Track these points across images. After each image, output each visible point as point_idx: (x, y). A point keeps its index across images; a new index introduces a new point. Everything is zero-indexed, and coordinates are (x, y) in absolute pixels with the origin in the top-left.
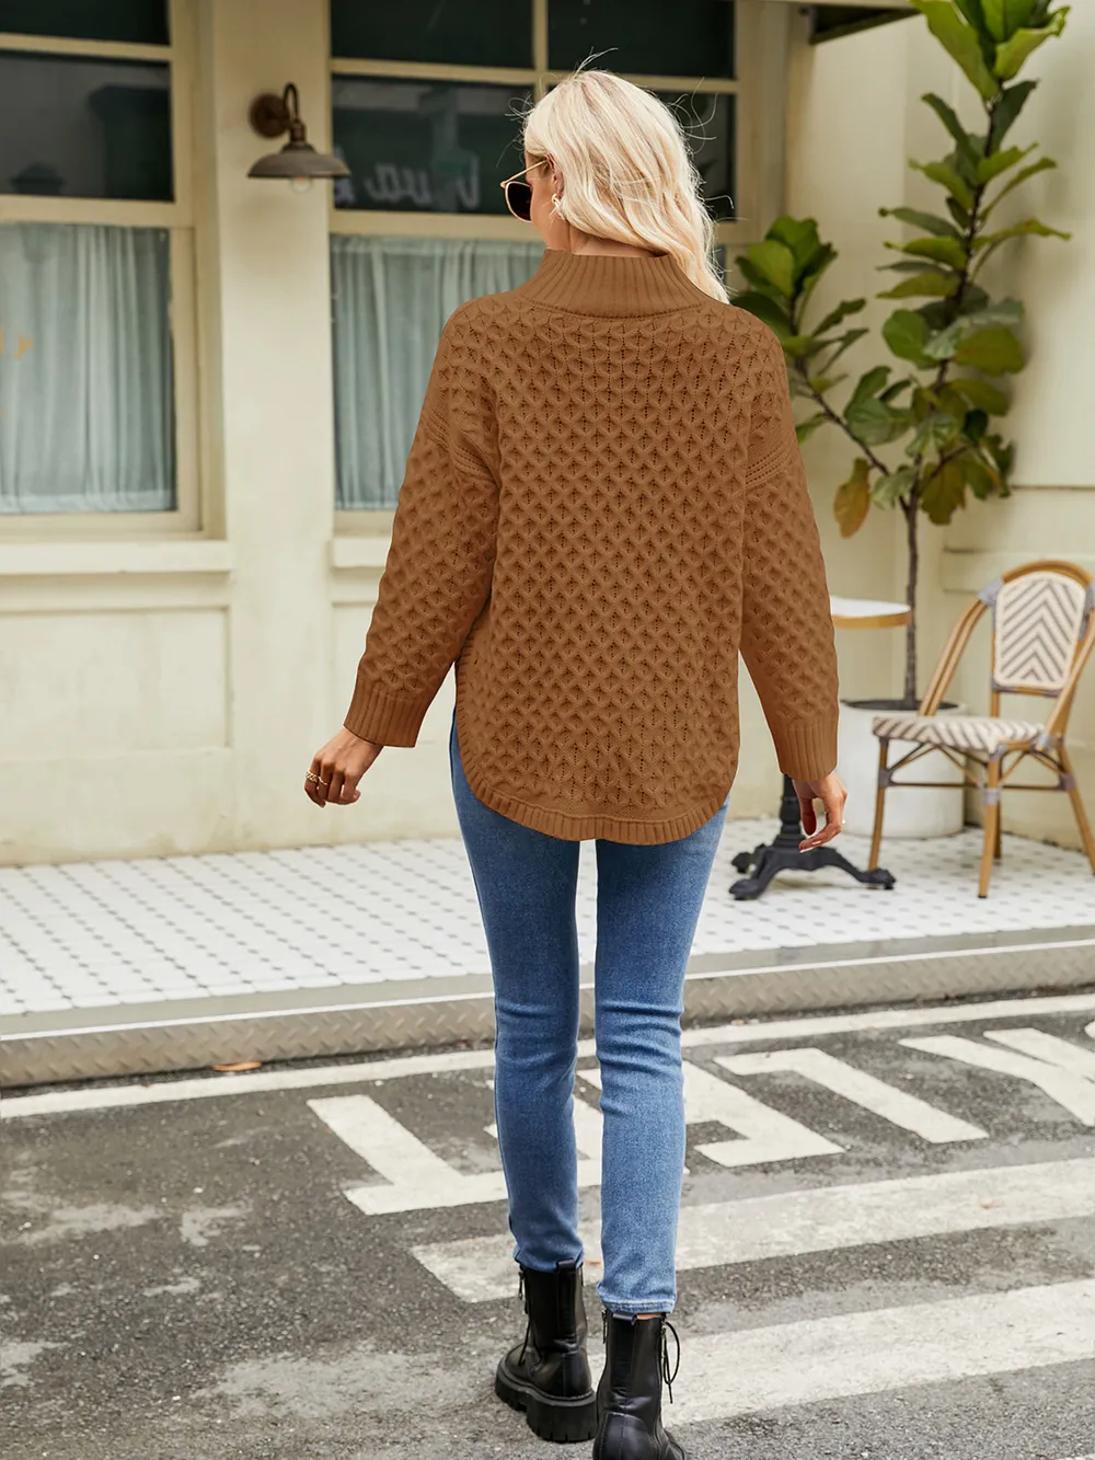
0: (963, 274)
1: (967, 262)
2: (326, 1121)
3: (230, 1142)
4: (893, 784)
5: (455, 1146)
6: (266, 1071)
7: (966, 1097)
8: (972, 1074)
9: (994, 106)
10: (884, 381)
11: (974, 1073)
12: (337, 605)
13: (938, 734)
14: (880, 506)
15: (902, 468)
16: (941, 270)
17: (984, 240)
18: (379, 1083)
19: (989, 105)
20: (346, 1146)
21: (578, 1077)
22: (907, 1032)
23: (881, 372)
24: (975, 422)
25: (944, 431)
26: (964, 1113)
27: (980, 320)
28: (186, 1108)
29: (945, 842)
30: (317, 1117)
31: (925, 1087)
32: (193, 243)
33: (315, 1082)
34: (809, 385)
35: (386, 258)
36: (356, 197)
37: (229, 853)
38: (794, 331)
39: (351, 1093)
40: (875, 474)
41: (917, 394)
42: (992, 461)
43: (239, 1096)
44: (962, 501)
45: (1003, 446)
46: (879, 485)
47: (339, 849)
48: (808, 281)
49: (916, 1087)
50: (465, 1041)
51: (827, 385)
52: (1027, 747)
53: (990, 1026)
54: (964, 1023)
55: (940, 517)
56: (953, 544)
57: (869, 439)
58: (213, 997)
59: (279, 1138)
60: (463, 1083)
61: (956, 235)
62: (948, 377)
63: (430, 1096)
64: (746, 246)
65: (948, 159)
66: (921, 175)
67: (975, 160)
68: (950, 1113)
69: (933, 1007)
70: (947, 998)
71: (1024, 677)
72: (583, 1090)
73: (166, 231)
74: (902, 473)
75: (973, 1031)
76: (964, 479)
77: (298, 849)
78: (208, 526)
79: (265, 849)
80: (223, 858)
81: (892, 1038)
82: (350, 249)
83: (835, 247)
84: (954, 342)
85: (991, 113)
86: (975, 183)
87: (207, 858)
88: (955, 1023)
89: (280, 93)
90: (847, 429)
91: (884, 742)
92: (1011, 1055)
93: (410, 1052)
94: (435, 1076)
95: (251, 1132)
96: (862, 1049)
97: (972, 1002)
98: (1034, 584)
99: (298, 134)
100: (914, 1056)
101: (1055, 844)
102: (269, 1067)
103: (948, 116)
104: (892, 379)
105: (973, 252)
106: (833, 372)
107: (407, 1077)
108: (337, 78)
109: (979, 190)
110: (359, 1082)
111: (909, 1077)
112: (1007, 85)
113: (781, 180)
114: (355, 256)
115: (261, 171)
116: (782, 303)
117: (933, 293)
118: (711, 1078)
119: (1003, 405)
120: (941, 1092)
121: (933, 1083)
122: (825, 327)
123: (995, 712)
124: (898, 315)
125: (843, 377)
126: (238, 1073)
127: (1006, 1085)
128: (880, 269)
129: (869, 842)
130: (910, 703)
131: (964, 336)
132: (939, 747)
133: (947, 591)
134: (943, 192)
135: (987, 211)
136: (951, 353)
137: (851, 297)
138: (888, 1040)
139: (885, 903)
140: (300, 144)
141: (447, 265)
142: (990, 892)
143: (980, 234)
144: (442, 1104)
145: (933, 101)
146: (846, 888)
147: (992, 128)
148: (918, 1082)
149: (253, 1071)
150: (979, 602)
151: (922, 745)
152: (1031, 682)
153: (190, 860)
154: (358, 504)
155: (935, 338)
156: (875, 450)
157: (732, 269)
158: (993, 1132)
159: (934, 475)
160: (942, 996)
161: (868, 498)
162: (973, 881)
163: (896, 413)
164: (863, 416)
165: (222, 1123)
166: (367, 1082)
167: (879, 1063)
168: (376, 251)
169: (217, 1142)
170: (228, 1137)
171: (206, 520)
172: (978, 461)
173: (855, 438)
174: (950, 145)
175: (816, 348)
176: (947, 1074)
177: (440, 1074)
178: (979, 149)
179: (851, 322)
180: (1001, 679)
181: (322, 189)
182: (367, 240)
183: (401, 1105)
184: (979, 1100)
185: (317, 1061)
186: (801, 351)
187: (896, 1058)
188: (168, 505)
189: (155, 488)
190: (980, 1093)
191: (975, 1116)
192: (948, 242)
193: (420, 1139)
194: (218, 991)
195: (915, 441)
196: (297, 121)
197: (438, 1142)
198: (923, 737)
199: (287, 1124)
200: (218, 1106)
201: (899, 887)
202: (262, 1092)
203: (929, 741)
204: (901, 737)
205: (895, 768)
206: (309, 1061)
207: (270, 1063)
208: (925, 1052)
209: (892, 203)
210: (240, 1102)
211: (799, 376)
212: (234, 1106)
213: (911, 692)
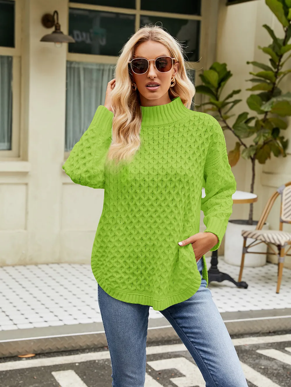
0: (274, 84)
1: (276, 80)
2: (59, 381)
4: (248, 252)
6: (37, 358)
7: (284, 377)
9: (287, 29)
10: (246, 117)
11: (285, 366)
12: (64, 184)
13: (264, 238)
14: (244, 158)
15: (251, 146)
16: (267, 82)
17: (282, 73)
18: (77, 364)
19: (285, 29)
21: (147, 364)
22: (258, 347)
23: (245, 114)
24: (276, 132)
25: (267, 135)
26: (284, 385)
27: (280, 99)
28: (8, 375)
29: (261, 268)
30: (55, 380)
31: (269, 372)
32: (20, 61)
33: (55, 363)
34: (221, 117)
35: (85, 69)
36: (73, 49)
37: (25, 265)
38: (217, 99)
39: (68, 369)
40: (242, 148)
41: (257, 122)
42: (280, 145)
43: (27, 369)
44: (269, 157)
45: (285, 140)
46: (244, 151)
47: (62, 265)
48: (222, 84)
49: (265, 372)
50: (106, 347)
51: (228, 117)
53: (286, 345)
54: (277, 343)
55: (262, 162)
56: (266, 170)
57: (242, 136)
58: (19, 329)
60: (107, 365)
61: (272, 71)
62: (268, 117)
63: (95, 371)
64: (202, 70)
65: (270, 46)
66: (261, 51)
67: (280, 47)
68: (280, 385)
69: (265, 336)
70: (270, 332)
72: (150, 370)
73: (11, 57)
74: (251, 148)
75: (281, 347)
76: (271, 150)
77: (47, 264)
78: (22, 156)
79: (36, 264)
80: (22, 267)
81: (254, 349)
82: (73, 65)
83: (232, 72)
84: (271, 106)
85: (286, 32)
86: (279, 54)
87: (17, 267)
88: (274, 343)
89: (52, 13)
90: (233, 132)
91: (245, 238)
93: (87, 351)
94: (97, 361)
95: (31, 386)
96: (245, 354)
97: (278, 334)
99: (58, 28)
100: (263, 358)
102: (38, 356)
103: (271, 32)
104: (249, 116)
105: (278, 76)
106: (229, 114)
107: (87, 362)
108: (70, 8)
109: (281, 56)
110: (70, 364)
111: (263, 367)
113: (215, 50)
114: (74, 68)
115: (45, 39)
116: (213, 90)
117: (263, 89)
120: (275, 375)
121: (271, 371)
122: (227, 98)
123: (281, 229)
124: (252, 96)
125: (234, 115)
126: (27, 358)
128: (247, 81)
129: (239, 269)
130: (250, 222)
131: (274, 104)
132: (264, 242)
133: (263, 185)
134: (269, 57)
135: (283, 64)
136: (270, 109)
137: (236, 89)
138: (252, 350)
139: (245, 294)
140: (58, 31)
141: (105, 73)
142: (280, 291)
143: (280, 71)
144: (100, 374)
145: (266, 27)
146: (232, 287)
147: (286, 37)
148: (266, 370)
149: (32, 358)
150: (277, 192)
151: (256, 240)
153: (11, 268)
155: (264, 104)
156: (243, 140)
157: (197, 78)
159: (261, 148)
160: (268, 331)
161: (239, 155)
162: (274, 286)
163: (250, 128)
164: (239, 128)
165: (21, 382)
166: (73, 363)
167: (250, 360)
168: (81, 67)
171: (21, 154)
172: (277, 145)
173: (236, 135)
174: (271, 41)
175: (224, 104)
176: (275, 367)
177: (99, 361)
178: (281, 43)
179: (236, 97)
180: (284, 218)
181: (65, 46)
182: (79, 63)
183: (85, 375)
184: (289, 379)
185: (55, 354)
186: (220, 106)
187: (257, 359)
188: (8, 148)
189: (4, 142)
192: (270, 73)
194: (21, 327)
195: (256, 138)
196: (58, 23)
198: (259, 238)
199: (45, 383)
200: (19, 374)
201: (249, 288)
202: (36, 367)
203: (261, 240)
204: (252, 237)
205: (248, 247)
206: (52, 354)
207: (38, 355)
208: (266, 356)
209: (251, 60)
210: (27, 372)
211: (218, 114)
212: (25, 374)
213: (251, 218)
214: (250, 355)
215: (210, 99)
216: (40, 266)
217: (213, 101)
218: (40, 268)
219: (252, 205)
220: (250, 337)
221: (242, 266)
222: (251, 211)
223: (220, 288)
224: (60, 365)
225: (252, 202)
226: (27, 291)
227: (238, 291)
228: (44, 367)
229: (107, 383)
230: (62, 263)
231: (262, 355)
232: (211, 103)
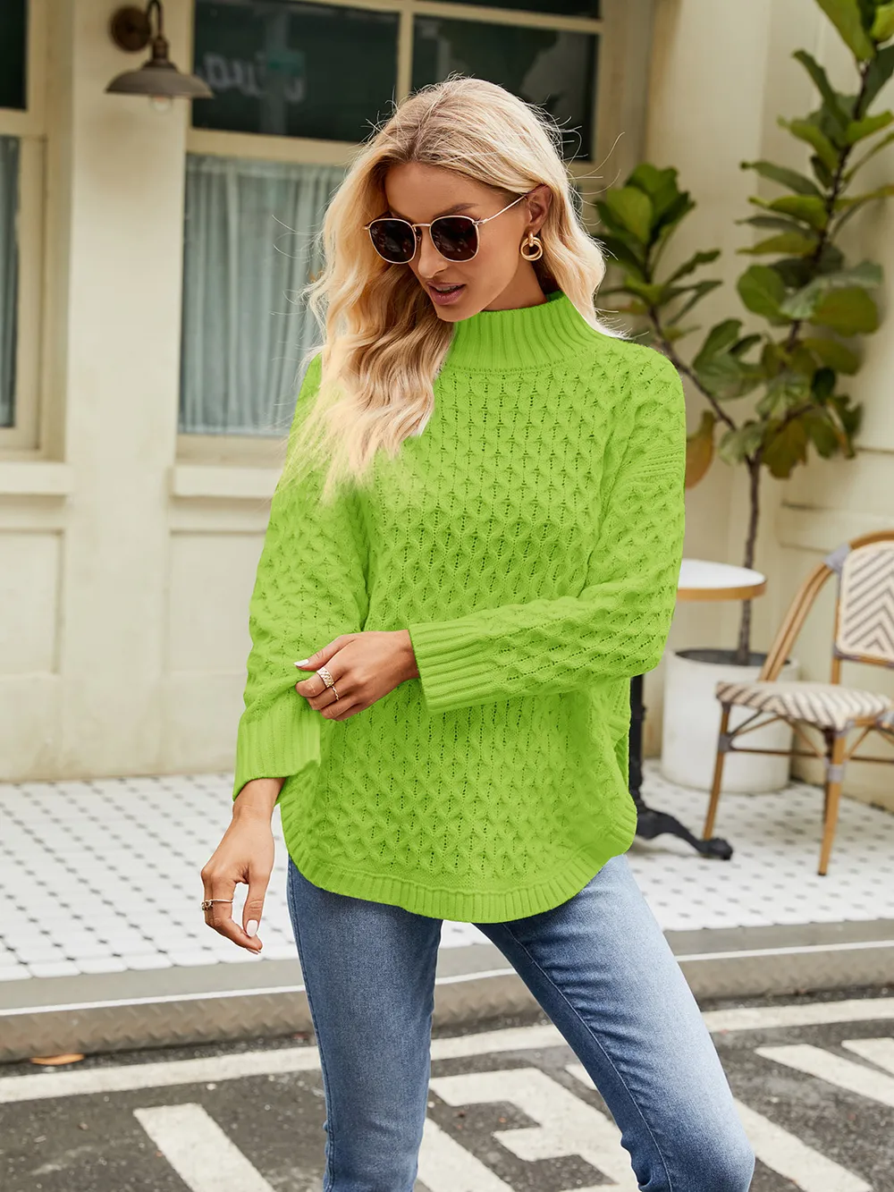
0: (823, 234)
1: (827, 223)
2: (154, 1139)
3: (49, 1168)
4: (733, 749)
5: (297, 1181)
6: (88, 1067)
7: (838, 1132)
8: (841, 1099)
9: (868, 68)
10: (735, 334)
11: (841, 1097)
12: (175, 533)
13: (784, 705)
14: (726, 461)
15: (749, 424)
16: (800, 229)
17: (846, 201)
18: (211, 1087)
19: (863, 67)
20: (177, 1177)
22: (761, 1038)
23: (730, 326)
24: (823, 380)
25: (796, 391)
26: (839, 1155)
27: (838, 282)
29: (771, 799)
30: (144, 1133)
31: (793, 1115)
32: (43, 154)
33: (143, 1083)
34: (659, 332)
35: (242, 181)
36: (205, 116)
37: (52, 782)
38: (647, 279)
39: (183, 1101)
40: (721, 428)
41: (768, 351)
42: (838, 421)
43: (60, 1100)
44: (803, 457)
45: (851, 406)
46: (725, 440)
47: (166, 781)
48: (664, 231)
49: (782, 1114)
50: (302, 1034)
51: (678, 335)
52: (872, 722)
53: (846, 1033)
54: (819, 1026)
55: (781, 472)
56: (793, 499)
57: (720, 393)
58: (34, 978)
59: (102, 1162)
60: (301, 1089)
61: (816, 192)
62: (801, 335)
63: (267, 1107)
64: (603, 189)
65: (813, 116)
66: (786, 133)
67: (844, 123)
68: (825, 1154)
69: (784, 1005)
70: (797, 994)
71: (869, 646)
73: (16, 140)
74: (749, 429)
75: (830, 1037)
76: (808, 436)
77: (121, 779)
78: (47, 446)
79: (87, 779)
80: (44, 788)
81: (748, 1045)
82: (205, 168)
83: (693, 197)
84: (812, 303)
85: (864, 75)
86: (841, 143)
87: (28, 788)
88: (811, 1026)
89: (143, 7)
90: (696, 381)
91: (727, 707)
92: (875, 1075)
93: (243, 1045)
94: (272, 1079)
95: (72, 1154)
97: (823, 1000)
98: (882, 553)
99: (160, 51)
100: (775, 1072)
101: (882, 808)
102: (91, 1061)
103: (819, 75)
104: (743, 333)
105: (835, 211)
106: (682, 324)
107: (242, 1080)
109: (846, 151)
110: (189, 1085)
111: (775, 1100)
112: (882, 46)
113: (641, 125)
114: (209, 176)
115: (120, 86)
116: (636, 250)
117: (790, 250)
118: (565, 1093)
119: (853, 365)
120: (811, 1124)
121: (801, 1110)
122: (678, 275)
123: (835, 679)
124: (753, 271)
125: (696, 328)
126: (61, 1068)
127: (877, 1117)
128: (739, 223)
129: (705, 799)
130: (742, 656)
131: (822, 297)
132: (785, 718)
133: (783, 545)
134: (810, 151)
135: (851, 173)
136: (808, 314)
137: (706, 248)
138: (744, 1048)
139: (724, 878)
140: (162, 61)
141: (303, 191)
142: (831, 868)
143: (841, 196)
144: (280, 1118)
145: (805, 58)
146: (684, 856)
147: (864, 90)
148: (785, 1108)
149: (75, 1066)
150: (825, 567)
151: (760, 711)
152: (875, 652)
153: (10, 789)
154: (200, 428)
155: (792, 297)
156: (724, 406)
158: (875, 1183)
159: (778, 431)
160: (792, 991)
161: (711, 449)
162: (810, 852)
163: (746, 368)
164: (714, 370)
165: (41, 1139)
166: (198, 1084)
167: (738, 1079)
168: (231, 172)
169: (36, 1166)
170: (47, 1160)
171: (44, 439)
172: (826, 421)
173: (702, 389)
174: (816, 101)
175: (669, 294)
176: (813, 1098)
177: (278, 1076)
178: (847, 109)
179: (703, 273)
180: (844, 647)
181: (180, 109)
182: (223, 161)
183: (236, 1119)
184: (853, 1137)
185: (144, 1054)
186: (654, 299)
187: (757, 1073)
188: (5, 419)
190: (853, 1128)
191: (854, 1160)
192: (813, 203)
193: (259, 1169)
194: (42, 971)
195: (765, 398)
196: (160, 37)
197: (279, 1174)
198: (768, 707)
199: (113, 1143)
200: (36, 1114)
201: (736, 857)
202: (85, 1096)
203: (774, 711)
204: (746, 704)
205: (736, 733)
206: (135, 1055)
207: (93, 1056)
208: (786, 1067)
209: (752, 158)
210: (60, 1109)
211: (650, 323)
212: (54, 1114)
213: (744, 645)
214: (736, 1062)
215: (624, 279)
216: (98, 785)
217: (634, 283)
218: (98, 792)
219: (747, 606)
220: (737, 1007)
221: (715, 792)
222: (746, 621)
223: (648, 859)
224: (160, 1087)
225: (747, 596)
226: (60, 860)
227: (703, 868)
228: (111, 1094)
229: (303, 1145)
230: (166, 775)
231: (773, 1062)
232: (626, 290)
